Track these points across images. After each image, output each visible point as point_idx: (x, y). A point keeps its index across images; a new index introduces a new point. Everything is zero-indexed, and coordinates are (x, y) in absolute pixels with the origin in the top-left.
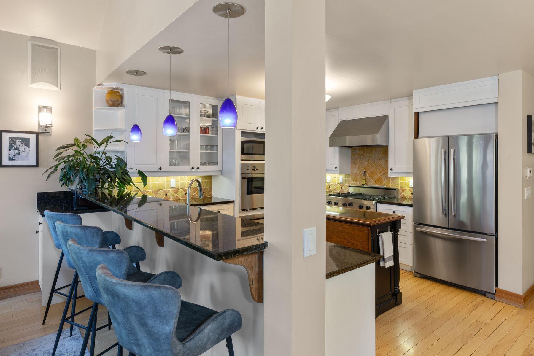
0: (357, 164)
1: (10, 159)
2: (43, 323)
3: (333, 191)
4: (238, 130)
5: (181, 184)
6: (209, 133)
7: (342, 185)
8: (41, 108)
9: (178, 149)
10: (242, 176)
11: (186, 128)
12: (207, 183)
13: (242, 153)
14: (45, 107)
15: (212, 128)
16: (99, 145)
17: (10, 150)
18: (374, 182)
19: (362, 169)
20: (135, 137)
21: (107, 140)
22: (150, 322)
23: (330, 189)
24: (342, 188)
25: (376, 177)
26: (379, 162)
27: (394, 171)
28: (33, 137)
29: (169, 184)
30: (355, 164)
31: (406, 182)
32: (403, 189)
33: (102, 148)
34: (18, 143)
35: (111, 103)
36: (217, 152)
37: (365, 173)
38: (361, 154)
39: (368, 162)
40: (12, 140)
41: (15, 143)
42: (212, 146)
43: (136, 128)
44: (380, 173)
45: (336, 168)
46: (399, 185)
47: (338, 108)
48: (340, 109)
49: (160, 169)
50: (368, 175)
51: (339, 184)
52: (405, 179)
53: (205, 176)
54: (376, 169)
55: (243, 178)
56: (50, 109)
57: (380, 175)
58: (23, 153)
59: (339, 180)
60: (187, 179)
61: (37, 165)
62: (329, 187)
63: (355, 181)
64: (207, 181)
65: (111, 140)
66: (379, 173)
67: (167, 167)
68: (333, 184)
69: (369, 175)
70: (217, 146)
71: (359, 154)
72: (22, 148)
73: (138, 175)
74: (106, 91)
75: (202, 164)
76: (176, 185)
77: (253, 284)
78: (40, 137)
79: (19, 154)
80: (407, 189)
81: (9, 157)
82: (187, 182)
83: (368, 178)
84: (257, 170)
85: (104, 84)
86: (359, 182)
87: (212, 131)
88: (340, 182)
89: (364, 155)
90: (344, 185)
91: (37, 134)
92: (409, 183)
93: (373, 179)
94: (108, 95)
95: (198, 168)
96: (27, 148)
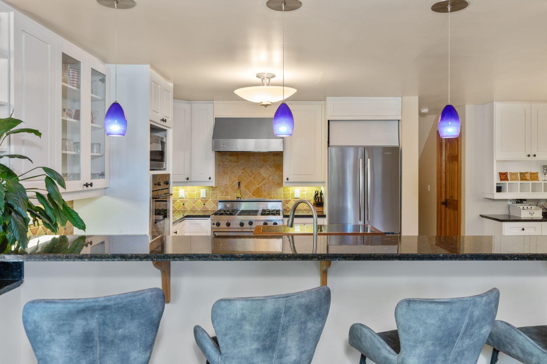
0: (228, 173)
3: (189, 210)
7: (205, 201)
10: (152, 195)
18: (251, 194)
19: (235, 179)
23: (185, 208)
24: (204, 204)
25: (254, 188)
26: (259, 171)
27: (289, 180)
30: (225, 173)
31: (291, 192)
32: (287, 200)
36: (104, 156)
37: (239, 183)
38: (233, 160)
39: (243, 171)
44: (260, 183)
45: (210, 178)
46: (283, 196)
47: (213, 101)
48: (215, 102)
50: (243, 186)
51: (200, 200)
52: (289, 189)
54: (254, 178)
57: (259, 186)
59: (199, 194)
62: (184, 204)
63: (224, 194)
66: (258, 183)
68: (189, 200)
69: (245, 186)
71: (230, 161)
75: (92, 176)
80: (292, 200)
83: (243, 190)
84: (160, 184)
86: (230, 196)
88: (201, 196)
89: (238, 162)
90: (207, 201)
92: (294, 193)
93: (249, 191)
95: (91, 185)
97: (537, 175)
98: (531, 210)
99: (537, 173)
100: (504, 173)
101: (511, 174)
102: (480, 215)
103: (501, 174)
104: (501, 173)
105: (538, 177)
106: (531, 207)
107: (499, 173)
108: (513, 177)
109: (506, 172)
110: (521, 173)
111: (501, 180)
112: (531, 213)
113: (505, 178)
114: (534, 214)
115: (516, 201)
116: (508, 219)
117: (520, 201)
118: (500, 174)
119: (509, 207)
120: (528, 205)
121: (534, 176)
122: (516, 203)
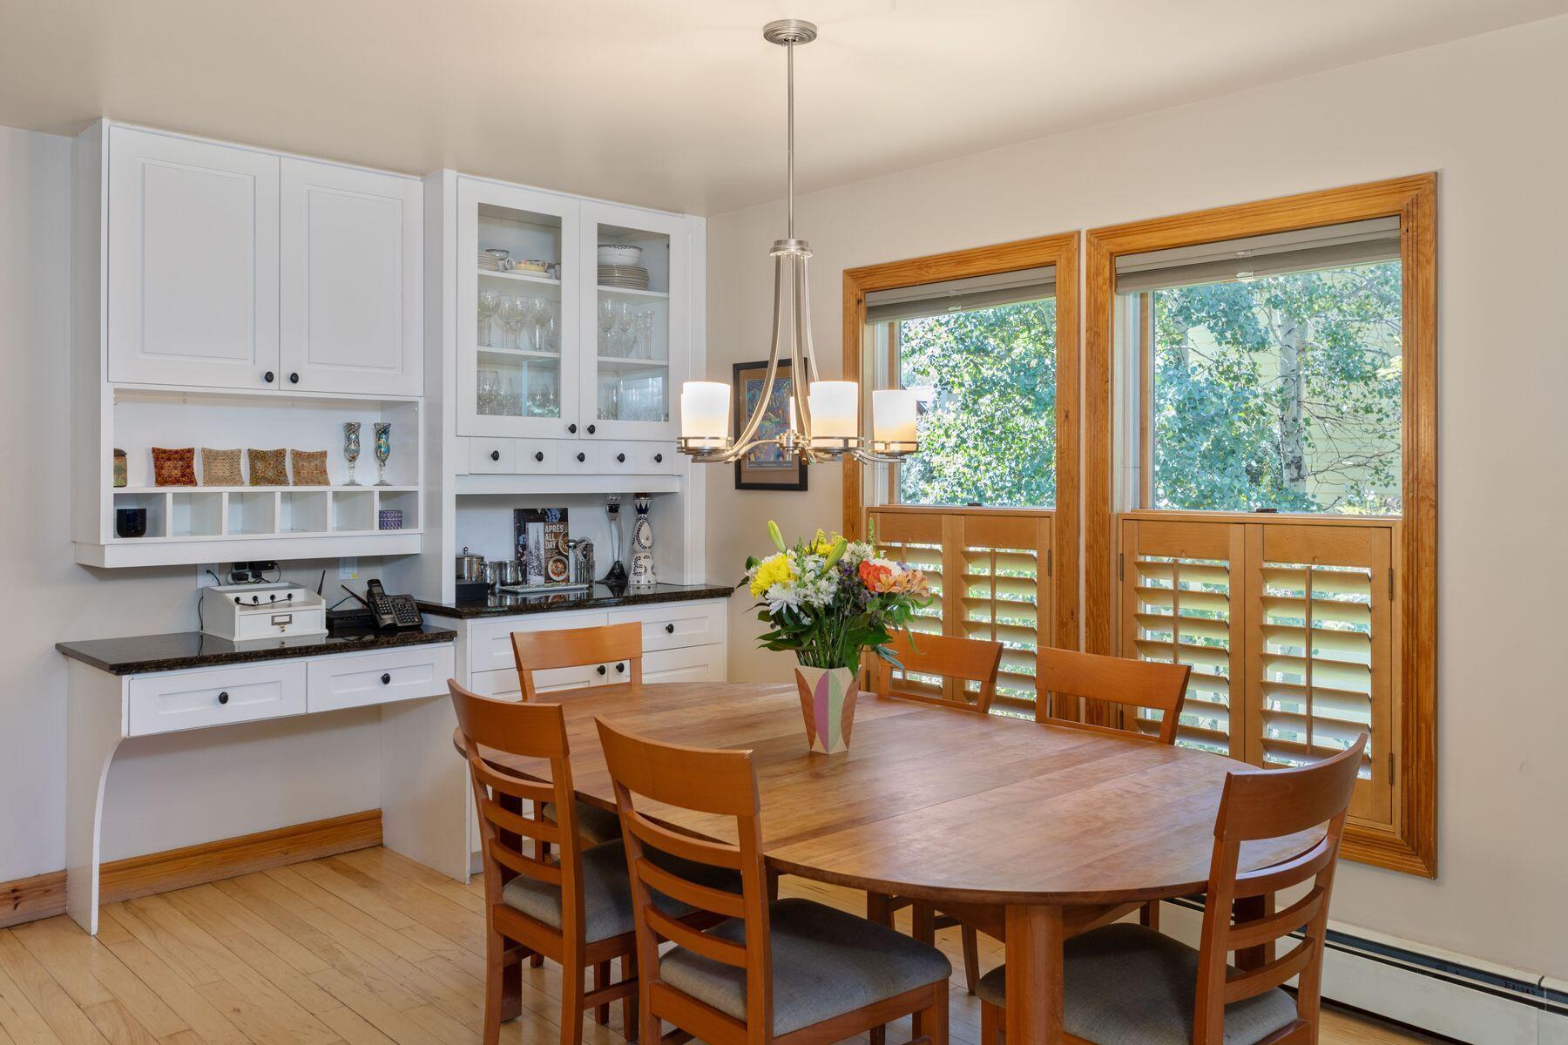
97: (323, 462)
98: (290, 606)
99: (324, 454)
100: (176, 452)
101: (210, 456)
102: (58, 647)
103: (161, 457)
104: (165, 451)
105: (325, 471)
106: (290, 596)
107: (154, 450)
108: (221, 469)
109: (187, 447)
110: (255, 456)
111: (161, 480)
112: (277, 620)
113: (183, 476)
114: (290, 622)
115: (234, 571)
116: (195, 654)
117: (249, 571)
118: (157, 459)
119: (202, 598)
120: (287, 584)
121: (312, 467)
122: (233, 579)
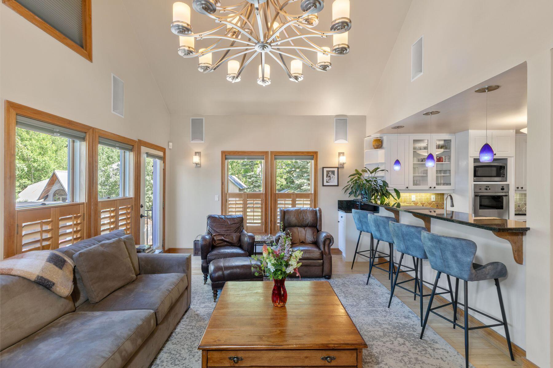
1: (327, 182)
2: (352, 269)
4: (471, 158)
5: (419, 199)
6: (443, 161)
8: (340, 154)
9: (418, 174)
10: (474, 194)
11: (424, 159)
12: (440, 199)
13: (475, 175)
14: (342, 153)
15: (445, 157)
16: (371, 173)
17: (327, 177)
20: (397, 168)
21: (376, 170)
22: (459, 255)
28: (336, 170)
29: (410, 199)
33: (373, 174)
34: (330, 173)
35: (376, 147)
36: (450, 176)
40: (328, 172)
41: (329, 173)
42: (444, 171)
43: (397, 162)
49: (407, 188)
53: (438, 194)
55: (476, 196)
56: (343, 153)
58: (332, 179)
60: (424, 196)
61: (338, 186)
64: (440, 198)
65: (379, 170)
67: (411, 187)
70: (450, 170)
72: (332, 176)
73: (394, 191)
74: (373, 140)
75: (438, 184)
76: (416, 199)
77: (516, 252)
78: (339, 170)
79: (330, 179)
81: (327, 181)
82: (424, 198)
84: (490, 189)
85: (372, 136)
87: (445, 159)
91: (338, 168)
94: (374, 142)
95: (435, 188)
96: (334, 176)
